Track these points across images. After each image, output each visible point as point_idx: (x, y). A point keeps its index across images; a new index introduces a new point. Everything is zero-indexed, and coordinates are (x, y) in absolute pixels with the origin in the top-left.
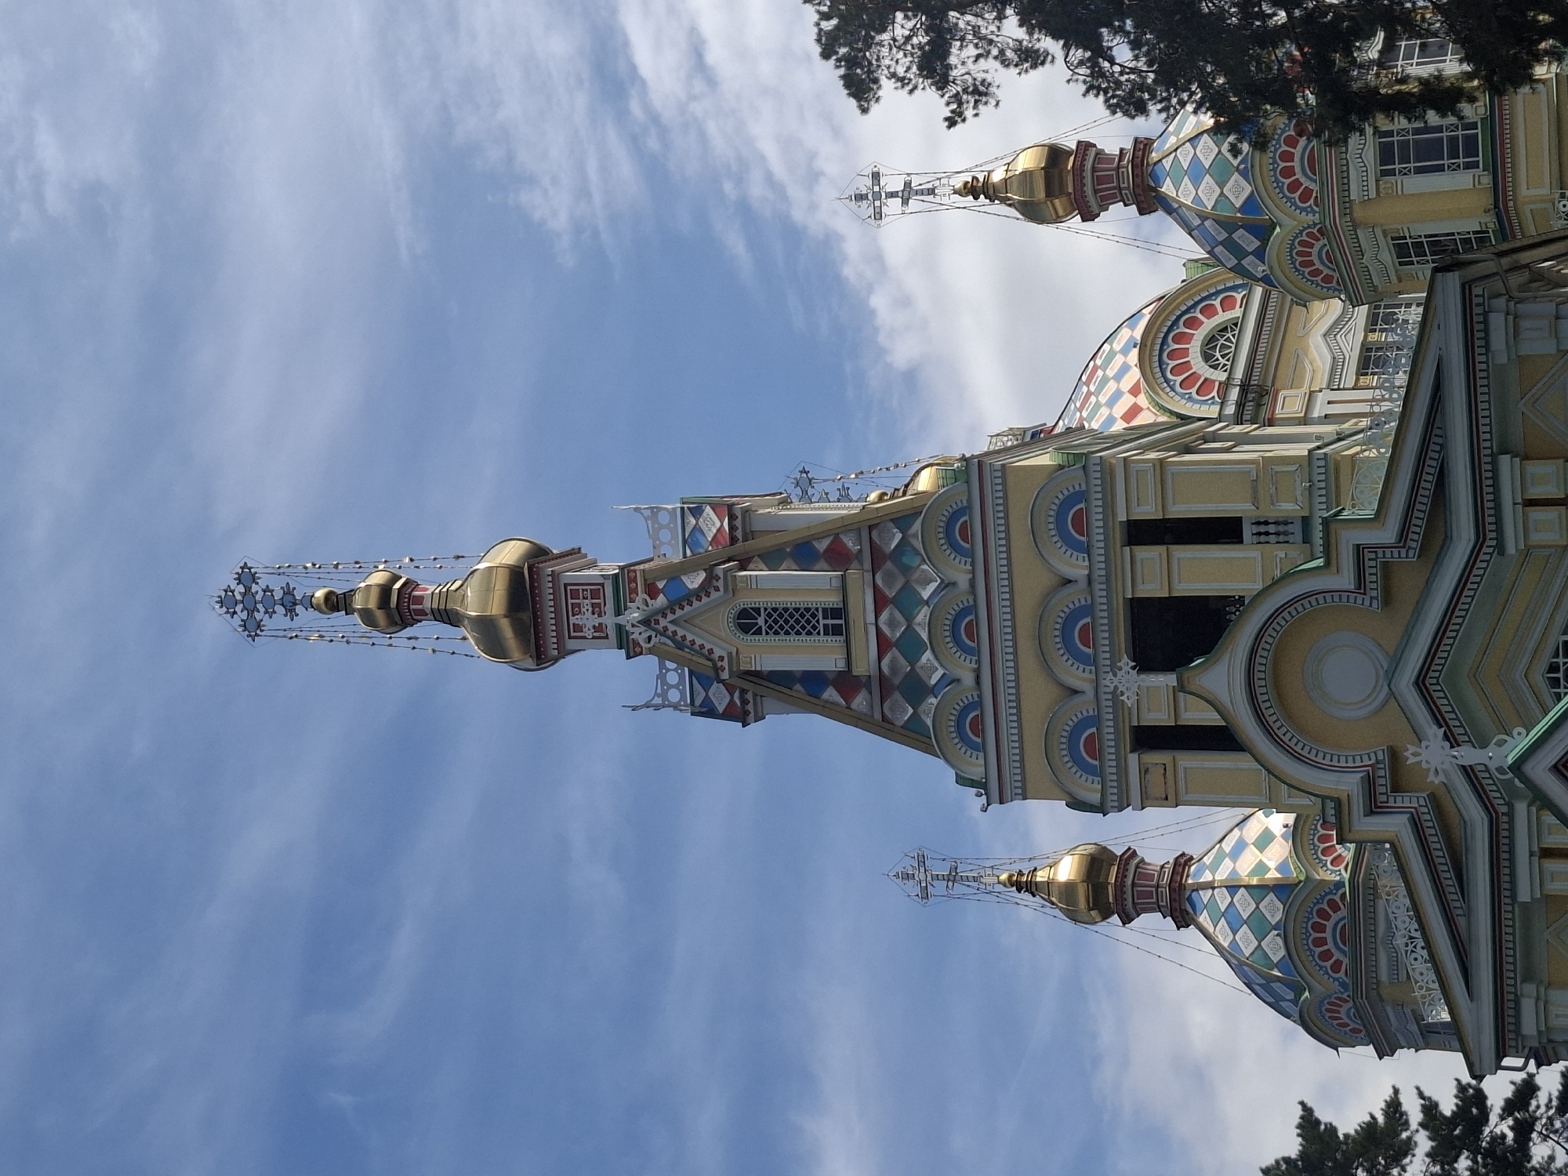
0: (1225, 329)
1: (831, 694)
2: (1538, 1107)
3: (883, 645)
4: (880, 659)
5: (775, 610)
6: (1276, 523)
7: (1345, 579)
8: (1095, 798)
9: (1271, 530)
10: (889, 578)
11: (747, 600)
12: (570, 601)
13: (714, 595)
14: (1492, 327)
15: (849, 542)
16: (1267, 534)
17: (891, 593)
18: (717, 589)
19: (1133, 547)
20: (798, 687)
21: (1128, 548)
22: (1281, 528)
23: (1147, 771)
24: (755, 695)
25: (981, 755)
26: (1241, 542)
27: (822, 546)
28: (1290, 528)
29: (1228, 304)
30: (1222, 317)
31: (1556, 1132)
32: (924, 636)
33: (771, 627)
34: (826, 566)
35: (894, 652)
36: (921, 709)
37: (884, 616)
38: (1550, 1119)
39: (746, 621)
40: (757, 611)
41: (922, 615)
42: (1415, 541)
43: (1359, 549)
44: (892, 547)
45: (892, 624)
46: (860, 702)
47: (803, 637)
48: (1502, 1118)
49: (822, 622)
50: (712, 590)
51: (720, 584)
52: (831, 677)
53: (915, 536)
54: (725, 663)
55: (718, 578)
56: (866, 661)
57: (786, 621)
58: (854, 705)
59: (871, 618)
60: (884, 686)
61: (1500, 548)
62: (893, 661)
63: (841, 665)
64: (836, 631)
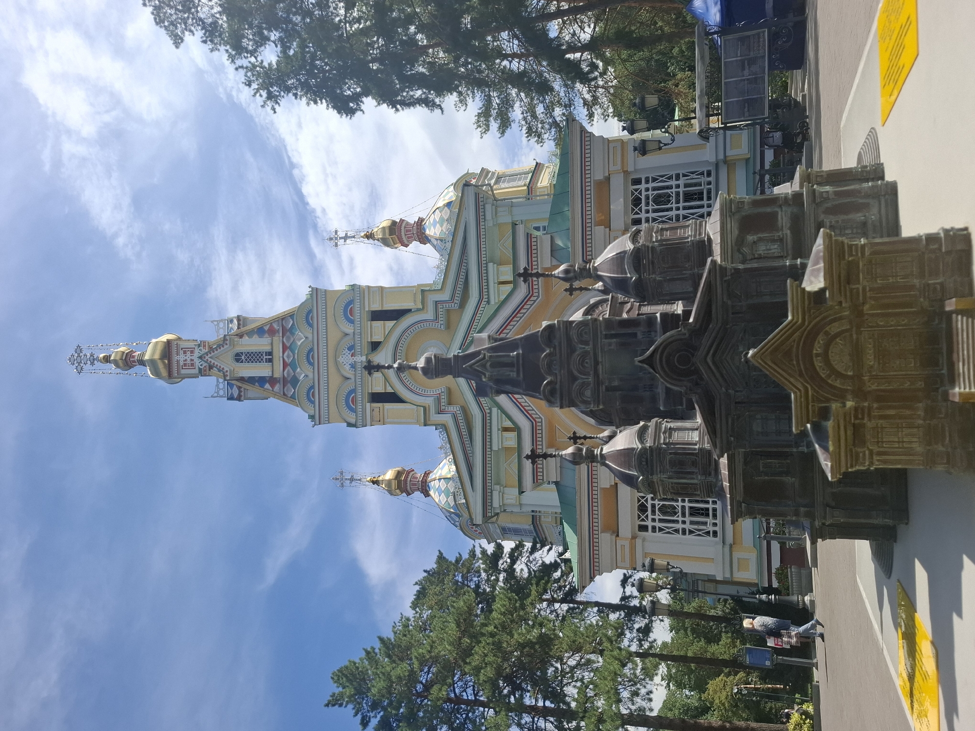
1: (267, 387)
3: (285, 365)
4: (283, 371)
5: (248, 353)
8: (353, 421)
10: (288, 339)
11: (239, 349)
13: (226, 347)
15: (275, 326)
17: (288, 345)
18: (227, 344)
23: (373, 410)
25: (314, 405)
27: (266, 328)
33: (246, 360)
34: (267, 335)
35: (289, 368)
37: (286, 354)
40: (242, 353)
45: (288, 356)
46: (277, 388)
47: (258, 363)
49: (265, 357)
50: (225, 345)
51: (228, 342)
52: (267, 378)
55: (227, 340)
56: (279, 372)
57: (252, 357)
58: (275, 390)
59: (281, 355)
60: (285, 382)
62: (288, 371)
63: (270, 374)
64: (270, 361)
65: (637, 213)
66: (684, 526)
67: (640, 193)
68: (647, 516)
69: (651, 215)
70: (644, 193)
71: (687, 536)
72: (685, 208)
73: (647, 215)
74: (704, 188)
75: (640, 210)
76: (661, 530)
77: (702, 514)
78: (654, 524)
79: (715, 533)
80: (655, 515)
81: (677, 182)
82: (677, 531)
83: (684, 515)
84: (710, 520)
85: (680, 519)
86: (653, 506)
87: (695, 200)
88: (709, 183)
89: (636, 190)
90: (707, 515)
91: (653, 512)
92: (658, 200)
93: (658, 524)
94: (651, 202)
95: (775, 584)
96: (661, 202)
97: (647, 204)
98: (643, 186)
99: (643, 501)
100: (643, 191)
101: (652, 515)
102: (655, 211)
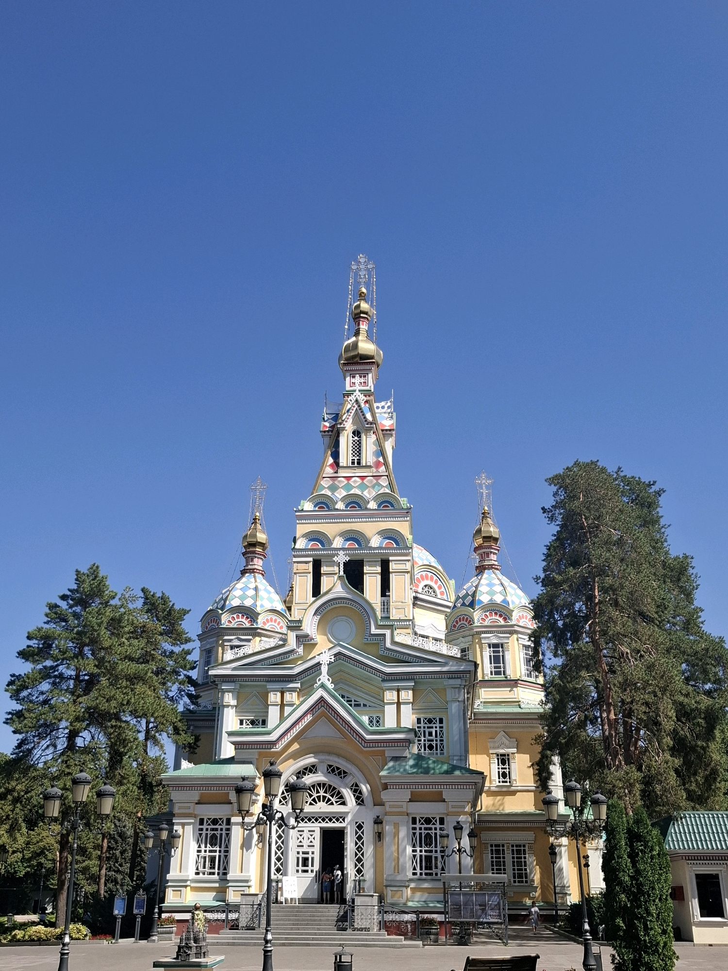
0: (434, 592)
1: (331, 460)
2: (188, 687)
3: (348, 479)
4: (344, 477)
5: (360, 443)
6: (387, 609)
7: (374, 630)
9: (386, 607)
10: (371, 481)
11: (363, 434)
13: (365, 423)
14: (456, 680)
15: (382, 469)
16: (384, 605)
17: (365, 481)
19: (380, 562)
20: (334, 449)
21: (380, 560)
22: (386, 610)
24: (331, 435)
25: (311, 509)
26: (382, 596)
27: (381, 459)
28: (386, 613)
29: (442, 593)
30: (438, 592)
31: (180, 692)
32: (351, 492)
33: (354, 441)
34: (374, 460)
35: (346, 482)
36: (326, 490)
37: (358, 479)
38: (184, 691)
39: (356, 433)
40: (360, 437)
41: (358, 492)
42: (386, 653)
43: (384, 635)
44: (381, 483)
45: (355, 481)
46: (329, 470)
47: (351, 452)
48: (185, 675)
49: (356, 458)
51: (369, 426)
52: (337, 461)
53: (384, 490)
54: (342, 426)
56: (343, 472)
57: (356, 447)
58: (327, 467)
59: (357, 475)
60: (334, 478)
61: (384, 680)
62: (343, 481)
63: (341, 464)
64: (353, 463)
65: (420, 821)
66: (203, 851)
67: (434, 824)
68: (209, 825)
69: (418, 832)
70: (433, 827)
71: (196, 854)
72: (421, 856)
73: (418, 829)
74: (434, 871)
75: (422, 824)
76: (200, 835)
77: (211, 865)
78: (204, 830)
79: (197, 874)
80: (211, 831)
81: (439, 851)
82: (199, 847)
83: (210, 851)
84: (207, 870)
85: (208, 849)
86: (216, 830)
87: (426, 864)
88: (436, 874)
89: (436, 821)
90: (211, 868)
91: (213, 830)
92: (428, 836)
93: (204, 832)
94: (426, 832)
95: (164, 916)
96: (427, 839)
97: (426, 829)
98: (438, 826)
99: (220, 822)
100: (435, 826)
101: (211, 829)
102: (420, 834)
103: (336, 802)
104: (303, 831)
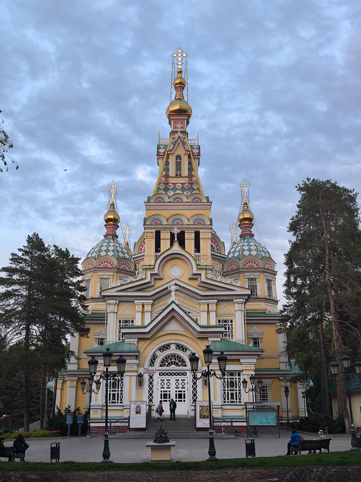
1: (164, 173)
3: (175, 184)
4: (172, 183)
5: (181, 163)
7: (195, 272)
10: (188, 186)
11: (183, 158)
12: (181, 122)
14: (240, 299)
15: (194, 179)
17: (184, 186)
20: (165, 167)
21: (194, 232)
24: (164, 158)
25: (154, 202)
27: (193, 173)
34: (189, 174)
35: (173, 186)
36: (162, 191)
37: (180, 185)
39: (179, 157)
40: (181, 160)
41: (181, 192)
42: (201, 285)
43: (200, 274)
44: (193, 187)
45: (179, 186)
46: (163, 179)
47: (176, 168)
49: (179, 172)
52: (168, 173)
53: (196, 192)
54: (171, 153)
56: (171, 181)
57: (179, 165)
58: (162, 177)
59: (180, 182)
60: (166, 184)
61: (200, 299)
63: (170, 176)
64: (177, 175)
72: (228, 393)
73: (226, 379)
74: (235, 400)
75: (229, 376)
77: (113, 398)
80: (112, 380)
87: (231, 397)
89: (236, 374)
92: (232, 383)
94: (231, 380)
99: (118, 375)
100: (235, 377)
102: (228, 381)
103: (181, 365)
104: (164, 380)
